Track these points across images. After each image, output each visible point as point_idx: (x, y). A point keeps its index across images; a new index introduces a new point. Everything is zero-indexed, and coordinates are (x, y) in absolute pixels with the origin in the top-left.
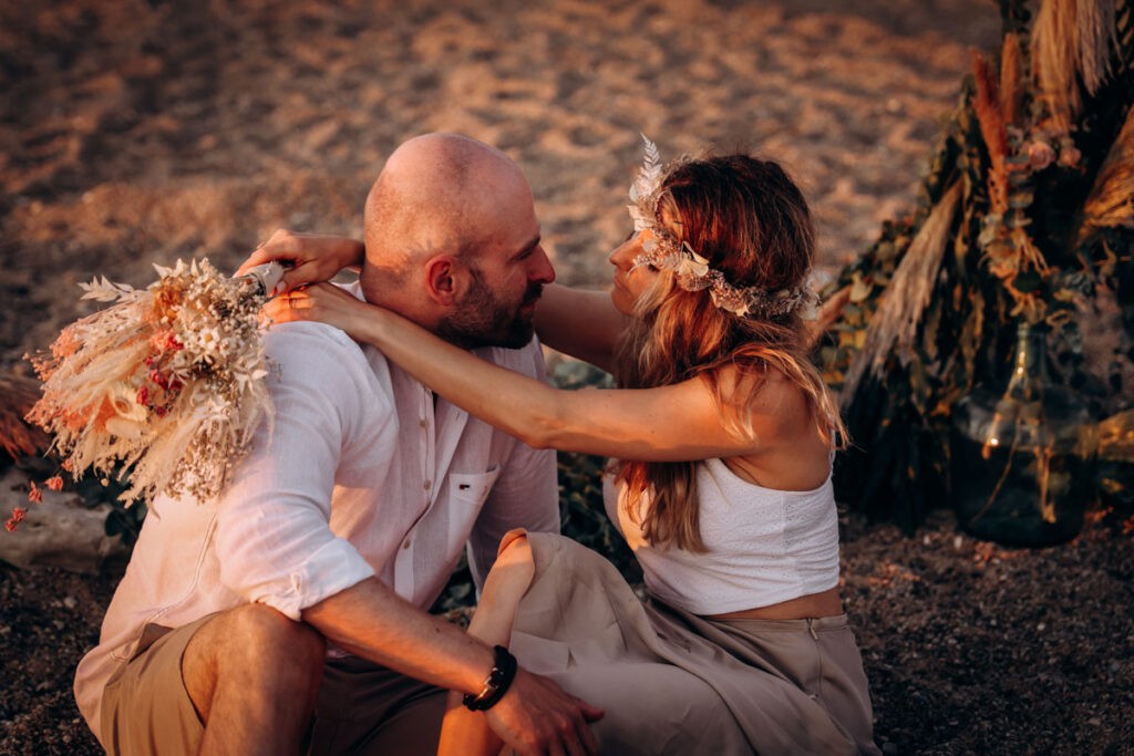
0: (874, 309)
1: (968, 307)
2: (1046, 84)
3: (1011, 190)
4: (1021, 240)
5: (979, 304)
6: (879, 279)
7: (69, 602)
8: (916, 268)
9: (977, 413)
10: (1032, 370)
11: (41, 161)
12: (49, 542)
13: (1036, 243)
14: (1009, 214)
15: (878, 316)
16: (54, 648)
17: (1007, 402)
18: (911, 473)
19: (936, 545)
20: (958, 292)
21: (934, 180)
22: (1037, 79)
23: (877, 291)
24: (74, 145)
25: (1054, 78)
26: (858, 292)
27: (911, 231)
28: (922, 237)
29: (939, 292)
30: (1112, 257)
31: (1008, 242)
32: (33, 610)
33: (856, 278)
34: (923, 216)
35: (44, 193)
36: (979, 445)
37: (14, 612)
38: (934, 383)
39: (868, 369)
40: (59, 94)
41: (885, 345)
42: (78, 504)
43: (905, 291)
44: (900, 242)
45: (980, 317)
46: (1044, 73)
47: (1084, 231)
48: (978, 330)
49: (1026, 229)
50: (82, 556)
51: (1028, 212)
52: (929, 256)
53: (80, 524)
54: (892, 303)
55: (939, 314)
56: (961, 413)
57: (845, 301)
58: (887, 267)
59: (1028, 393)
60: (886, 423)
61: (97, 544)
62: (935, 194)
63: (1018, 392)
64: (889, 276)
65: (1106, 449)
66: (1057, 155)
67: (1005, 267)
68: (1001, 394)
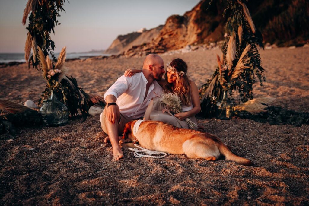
0: (206, 90)
1: (218, 90)
2: (228, 61)
3: (222, 72)
4: (223, 79)
5: (220, 90)
6: (207, 86)
8: (211, 85)
9: (218, 103)
10: (225, 97)
12: (98, 113)
13: (225, 79)
14: (222, 75)
15: (206, 91)
17: (222, 101)
18: (210, 112)
19: (213, 120)
20: (217, 88)
21: (214, 74)
22: (227, 61)
23: (206, 88)
25: (229, 61)
26: (204, 88)
27: (211, 81)
28: (213, 81)
29: (215, 88)
30: (235, 81)
31: (222, 79)
33: (204, 86)
34: (213, 79)
36: (219, 107)
37: (93, 121)
39: (205, 98)
41: (207, 95)
43: (210, 88)
44: (210, 82)
45: (220, 91)
46: (228, 60)
47: (232, 79)
48: (219, 93)
49: (224, 77)
51: (224, 75)
52: (213, 83)
54: (208, 89)
55: (214, 91)
57: (202, 89)
58: (208, 85)
59: (225, 100)
60: (207, 105)
62: (214, 76)
63: (224, 100)
64: (208, 86)
65: (236, 109)
66: (228, 68)
67: (222, 83)
68: (222, 100)
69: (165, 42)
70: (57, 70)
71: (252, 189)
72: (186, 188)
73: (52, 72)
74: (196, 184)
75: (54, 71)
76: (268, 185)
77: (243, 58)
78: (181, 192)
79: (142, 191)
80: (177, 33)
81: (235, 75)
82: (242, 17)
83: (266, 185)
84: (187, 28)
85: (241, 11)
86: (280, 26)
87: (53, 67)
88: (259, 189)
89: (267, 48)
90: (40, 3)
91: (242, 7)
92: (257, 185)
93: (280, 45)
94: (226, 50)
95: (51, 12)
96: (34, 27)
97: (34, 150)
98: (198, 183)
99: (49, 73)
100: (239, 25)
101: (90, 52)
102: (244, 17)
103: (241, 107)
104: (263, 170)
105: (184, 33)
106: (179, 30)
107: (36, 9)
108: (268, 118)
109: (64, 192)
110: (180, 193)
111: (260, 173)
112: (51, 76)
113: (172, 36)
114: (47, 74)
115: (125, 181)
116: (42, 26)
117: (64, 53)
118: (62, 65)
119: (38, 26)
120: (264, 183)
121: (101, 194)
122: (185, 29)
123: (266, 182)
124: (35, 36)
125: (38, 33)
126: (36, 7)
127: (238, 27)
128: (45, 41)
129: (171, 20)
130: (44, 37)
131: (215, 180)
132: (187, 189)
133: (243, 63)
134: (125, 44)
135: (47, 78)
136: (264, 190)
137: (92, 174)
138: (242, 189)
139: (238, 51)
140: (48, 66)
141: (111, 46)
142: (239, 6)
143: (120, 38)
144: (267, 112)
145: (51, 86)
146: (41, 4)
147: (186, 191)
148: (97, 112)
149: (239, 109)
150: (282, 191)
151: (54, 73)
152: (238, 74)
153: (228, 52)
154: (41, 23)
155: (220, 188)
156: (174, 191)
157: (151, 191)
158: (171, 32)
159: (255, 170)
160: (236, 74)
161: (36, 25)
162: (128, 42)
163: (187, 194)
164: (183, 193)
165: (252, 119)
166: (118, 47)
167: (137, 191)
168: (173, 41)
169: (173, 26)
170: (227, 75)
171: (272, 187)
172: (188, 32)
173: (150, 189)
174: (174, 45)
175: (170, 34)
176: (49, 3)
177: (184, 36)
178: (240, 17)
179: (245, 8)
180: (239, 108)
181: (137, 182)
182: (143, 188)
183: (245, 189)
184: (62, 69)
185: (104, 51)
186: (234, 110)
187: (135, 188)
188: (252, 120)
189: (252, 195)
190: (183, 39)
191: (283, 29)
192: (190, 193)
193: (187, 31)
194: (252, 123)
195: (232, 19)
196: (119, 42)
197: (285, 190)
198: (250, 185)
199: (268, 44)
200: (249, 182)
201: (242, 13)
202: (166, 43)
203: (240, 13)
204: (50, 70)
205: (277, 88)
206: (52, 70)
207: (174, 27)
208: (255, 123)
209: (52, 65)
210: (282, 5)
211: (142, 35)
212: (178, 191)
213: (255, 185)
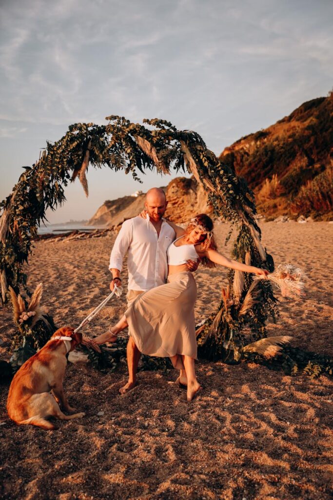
1: (224, 328)
2: (236, 292)
3: (228, 308)
4: (229, 316)
7: (82, 369)
8: (216, 321)
9: (225, 343)
10: (233, 336)
11: (83, 303)
13: (232, 317)
14: (227, 312)
15: (210, 328)
16: (79, 376)
17: (229, 342)
21: (219, 307)
23: (210, 325)
24: (89, 300)
26: (207, 324)
27: (216, 315)
28: (217, 316)
30: (243, 318)
32: (76, 370)
34: (218, 312)
35: (82, 309)
36: (225, 349)
38: (219, 339)
39: (209, 337)
40: (87, 291)
41: (211, 333)
42: (84, 354)
43: (215, 324)
44: (214, 316)
45: (227, 329)
46: (235, 291)
47: (239, 315)
48: (226, 331)
49: (230, 314)
50: (84, 363)
51: (230, 311)
52: (219, 319)
53: (84, 357)
54: (213, 326)
56: (223, 343)
57: (205, 326)
59: (232, 340)
60: (212, 345)
61: (86, 360)
62: (220, 309)
64: (212, 322)
65: (246, 350)
66: (234, 303)
67: (228, 320)
68: (228, 340)
69: (167, 213)
70: (31, 312)
71: (249, 485)
72: (177, 487)
73: (25, 316)
74: (189, 478)
75: (27, 314)
76: (267, 480)
77: (253, 290)
78: (172, 491)
79: (129, 490)
80: (183, 201)
81: (243, 312)
82: (249, 241)
83: (265, 479)
84: (196, 194)
85: (248, 235)
86: (315, 193)
87: (26, 309)
88: (256, 485)
89: (300, 221)
90: (11, 231)
91: (250, 229)
92: (255, 480)
93: (317, 218)
94: (233, 278)
95: (25, 243)
96: (3, 260)
97: (5, 425)
98: (191, 476)
99: (21, 316)
100: (246, 251)
101: (68, 223)
102: (252, 241)
103: (252, 348)
104: (265, 456)
105: (193, 200)
106: (185, 197)
107: (6, 238)
108: (283, 365)
109: (43, 496)
110: (171, 493)
111: (261, 460)
112: (24, 320)
113: (176, 205)
114: (20, 318)
115: (111, 476)
116: (13, 258)
117: (39, 291)
118: (36, 306)
119: (8, 258)
120: (263, 477)
121: (84, 498)
122: (193, 196)
123: (265, 476)
124: (4, 269)
125: (8, 266)
126: (6, 235)
127: (245, 253)
128: (16, 275)
129: (174, 185)
130: (15, 270)
131: (211, 472)
132: (178, 489)
133: (252, 297)
134: (114, 212)
135: (19, 323)
136: (261, 487)
137: (74, 465)
138: (238, 486)
139: (247, 280)
140: (21, 308)
141: (96, 215)
142: (246, 228)
143: (109, 204)
144: (282, 356)
145: (23, 331)
146: (13, 232)
147: (177, 491)
148: (78, 359)
149: (249, 350)
150: (280, 489)
151: (28, 317)
152: (247, 310)
153: (235, 281)
154: (11, 255)
155: (214, 484)
156: (164, 492)
157: (139, 490)
158: (175, 199)
159: (256, 455)
160: (244, 310)
161: (6, 257)
162: (118, 209)
163: (178, 495)
164: (174, 493)
165: (264, 365)
166: (105, 217)
167: (123, 490)
168: (178, 212)
169: (177, 191)
170: (234, 311)
171: (271, 482)
172: (198, 200)
173: (138, 487)
174: (180, 217)
175: (173, 202)
176: (22, 233)
177: (192, 205)
178: (248, 241)
179: (253, 230)
180: (250, 348)
181: (124, 478)
182: (130, 486)
183: (241, 485)
184: (36, 310)
185: (87, 221)
186: (244, 351)
187: (121, 485)
188: (265, 367)
189: (247, 496)
190: (191, 209)
191: (321, 197)
192: (181, 494)
193: (196, 198)
194: (264, 371)
195: (238, 243)
196: (106, 210)
197: (284, 489)
198: (248, 480)
199: (302, 216)
200: (247, 474)
201: (249, 236)
202: (169, 214)
203: (247, 236)
204: (22, 312)
205: (302, 302)
206: (25, 313)
207: (179, 194)
208: (267, 371)
209: (24, 306)
210: (317, 166)
211: (138, 200)
212: (168, 490)
213: (253, 480)
